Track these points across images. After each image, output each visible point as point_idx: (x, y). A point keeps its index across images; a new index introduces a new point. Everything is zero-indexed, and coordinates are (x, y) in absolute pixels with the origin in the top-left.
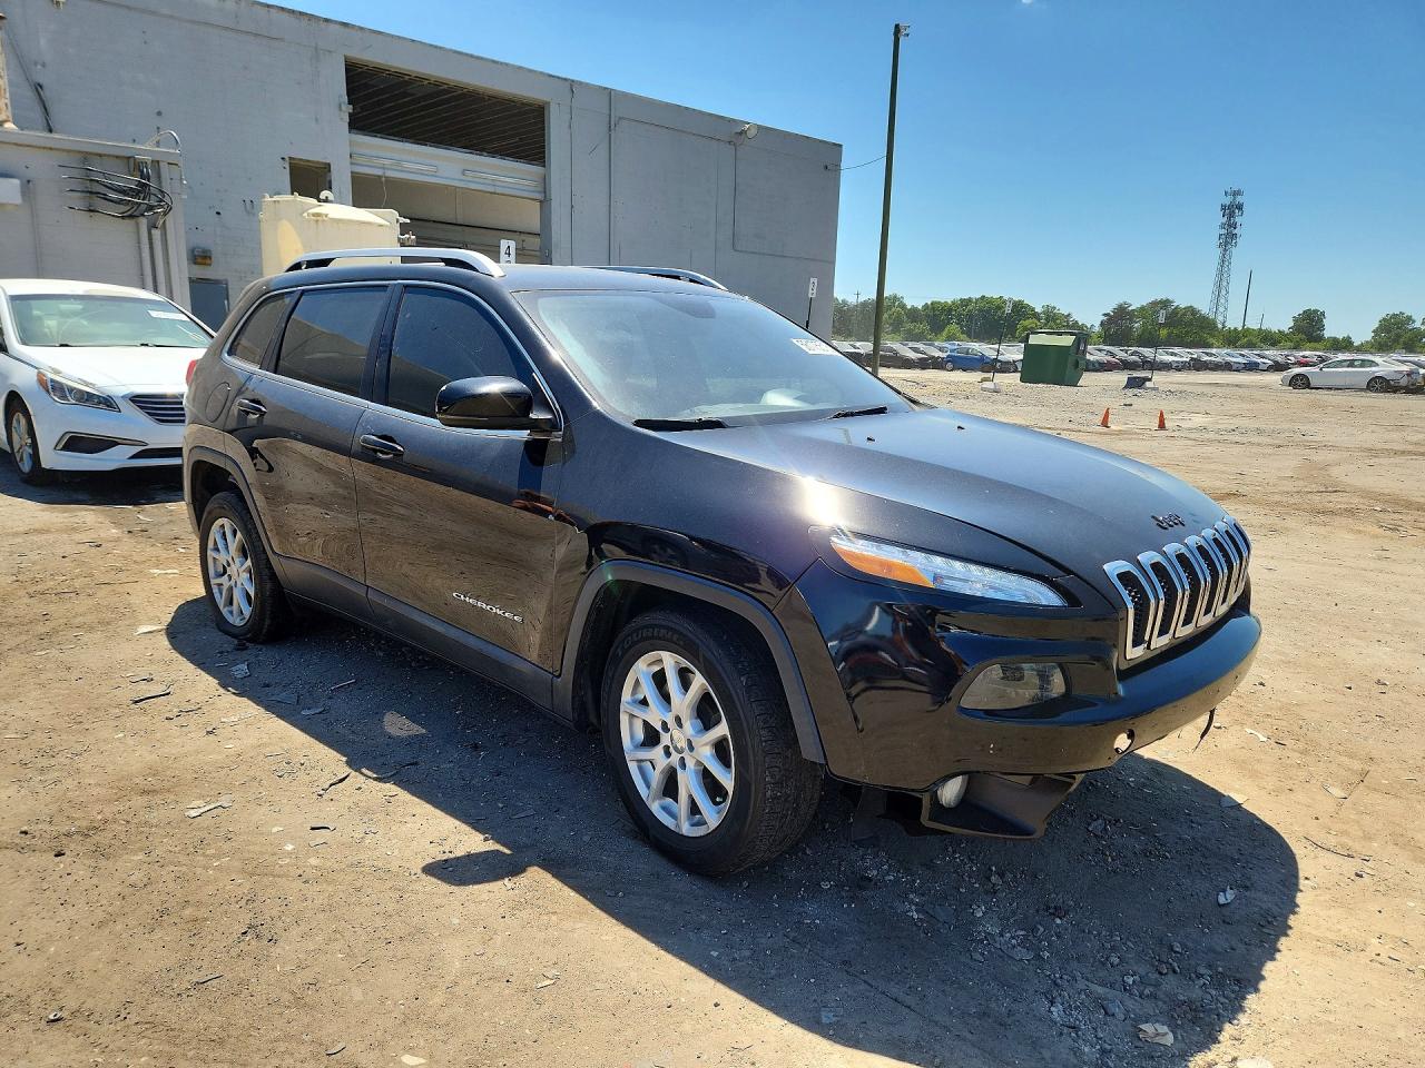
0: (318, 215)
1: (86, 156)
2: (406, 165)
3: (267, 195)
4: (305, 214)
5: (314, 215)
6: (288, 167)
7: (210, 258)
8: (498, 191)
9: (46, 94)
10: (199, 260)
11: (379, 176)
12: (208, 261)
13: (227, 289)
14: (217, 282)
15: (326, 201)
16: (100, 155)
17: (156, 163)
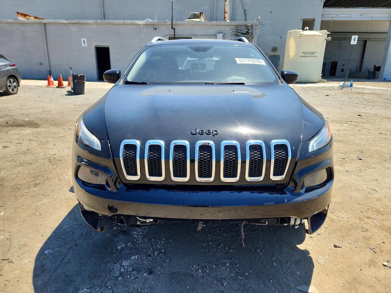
0: (301, 34)
1: (237, 26)
2: (340, 15)
3: (289, 30)
4: (297, 35)
5: (300, 35)
6: (302, 22)
7: (277, 49)
8: (373, 20)
9: (246, 12)
10: (274, 50)
11: (331, 20)
12: (276, 50)
13: (279, 58)
14: (277, 56)
15: (306, 30)
16: (240, 25)
17: (252, 26)
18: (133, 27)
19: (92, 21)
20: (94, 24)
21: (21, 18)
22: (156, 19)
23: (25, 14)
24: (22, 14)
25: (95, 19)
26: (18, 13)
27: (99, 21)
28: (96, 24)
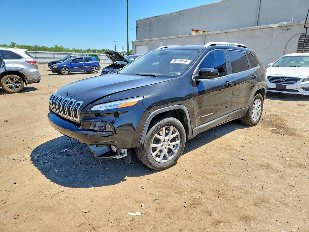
18: (267, 30)
19: (235, 29)
20: (236, 31)
21: (194, 33)
22: (291, 21)
23: (197, 30)
24: (195, 30)
25: (238, 28)
26: (193, 30)
27: (241, 29)
28: (238, 31)
